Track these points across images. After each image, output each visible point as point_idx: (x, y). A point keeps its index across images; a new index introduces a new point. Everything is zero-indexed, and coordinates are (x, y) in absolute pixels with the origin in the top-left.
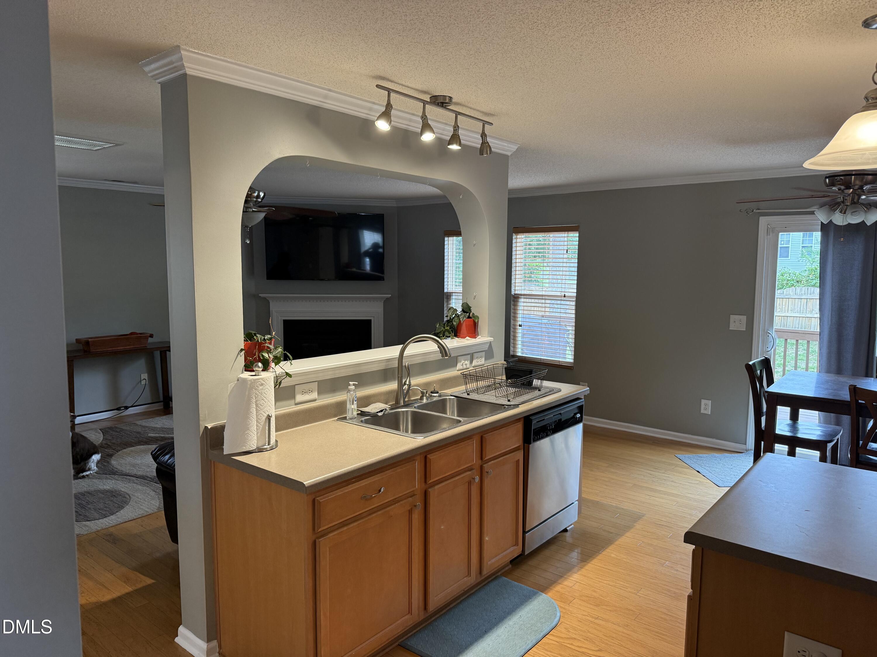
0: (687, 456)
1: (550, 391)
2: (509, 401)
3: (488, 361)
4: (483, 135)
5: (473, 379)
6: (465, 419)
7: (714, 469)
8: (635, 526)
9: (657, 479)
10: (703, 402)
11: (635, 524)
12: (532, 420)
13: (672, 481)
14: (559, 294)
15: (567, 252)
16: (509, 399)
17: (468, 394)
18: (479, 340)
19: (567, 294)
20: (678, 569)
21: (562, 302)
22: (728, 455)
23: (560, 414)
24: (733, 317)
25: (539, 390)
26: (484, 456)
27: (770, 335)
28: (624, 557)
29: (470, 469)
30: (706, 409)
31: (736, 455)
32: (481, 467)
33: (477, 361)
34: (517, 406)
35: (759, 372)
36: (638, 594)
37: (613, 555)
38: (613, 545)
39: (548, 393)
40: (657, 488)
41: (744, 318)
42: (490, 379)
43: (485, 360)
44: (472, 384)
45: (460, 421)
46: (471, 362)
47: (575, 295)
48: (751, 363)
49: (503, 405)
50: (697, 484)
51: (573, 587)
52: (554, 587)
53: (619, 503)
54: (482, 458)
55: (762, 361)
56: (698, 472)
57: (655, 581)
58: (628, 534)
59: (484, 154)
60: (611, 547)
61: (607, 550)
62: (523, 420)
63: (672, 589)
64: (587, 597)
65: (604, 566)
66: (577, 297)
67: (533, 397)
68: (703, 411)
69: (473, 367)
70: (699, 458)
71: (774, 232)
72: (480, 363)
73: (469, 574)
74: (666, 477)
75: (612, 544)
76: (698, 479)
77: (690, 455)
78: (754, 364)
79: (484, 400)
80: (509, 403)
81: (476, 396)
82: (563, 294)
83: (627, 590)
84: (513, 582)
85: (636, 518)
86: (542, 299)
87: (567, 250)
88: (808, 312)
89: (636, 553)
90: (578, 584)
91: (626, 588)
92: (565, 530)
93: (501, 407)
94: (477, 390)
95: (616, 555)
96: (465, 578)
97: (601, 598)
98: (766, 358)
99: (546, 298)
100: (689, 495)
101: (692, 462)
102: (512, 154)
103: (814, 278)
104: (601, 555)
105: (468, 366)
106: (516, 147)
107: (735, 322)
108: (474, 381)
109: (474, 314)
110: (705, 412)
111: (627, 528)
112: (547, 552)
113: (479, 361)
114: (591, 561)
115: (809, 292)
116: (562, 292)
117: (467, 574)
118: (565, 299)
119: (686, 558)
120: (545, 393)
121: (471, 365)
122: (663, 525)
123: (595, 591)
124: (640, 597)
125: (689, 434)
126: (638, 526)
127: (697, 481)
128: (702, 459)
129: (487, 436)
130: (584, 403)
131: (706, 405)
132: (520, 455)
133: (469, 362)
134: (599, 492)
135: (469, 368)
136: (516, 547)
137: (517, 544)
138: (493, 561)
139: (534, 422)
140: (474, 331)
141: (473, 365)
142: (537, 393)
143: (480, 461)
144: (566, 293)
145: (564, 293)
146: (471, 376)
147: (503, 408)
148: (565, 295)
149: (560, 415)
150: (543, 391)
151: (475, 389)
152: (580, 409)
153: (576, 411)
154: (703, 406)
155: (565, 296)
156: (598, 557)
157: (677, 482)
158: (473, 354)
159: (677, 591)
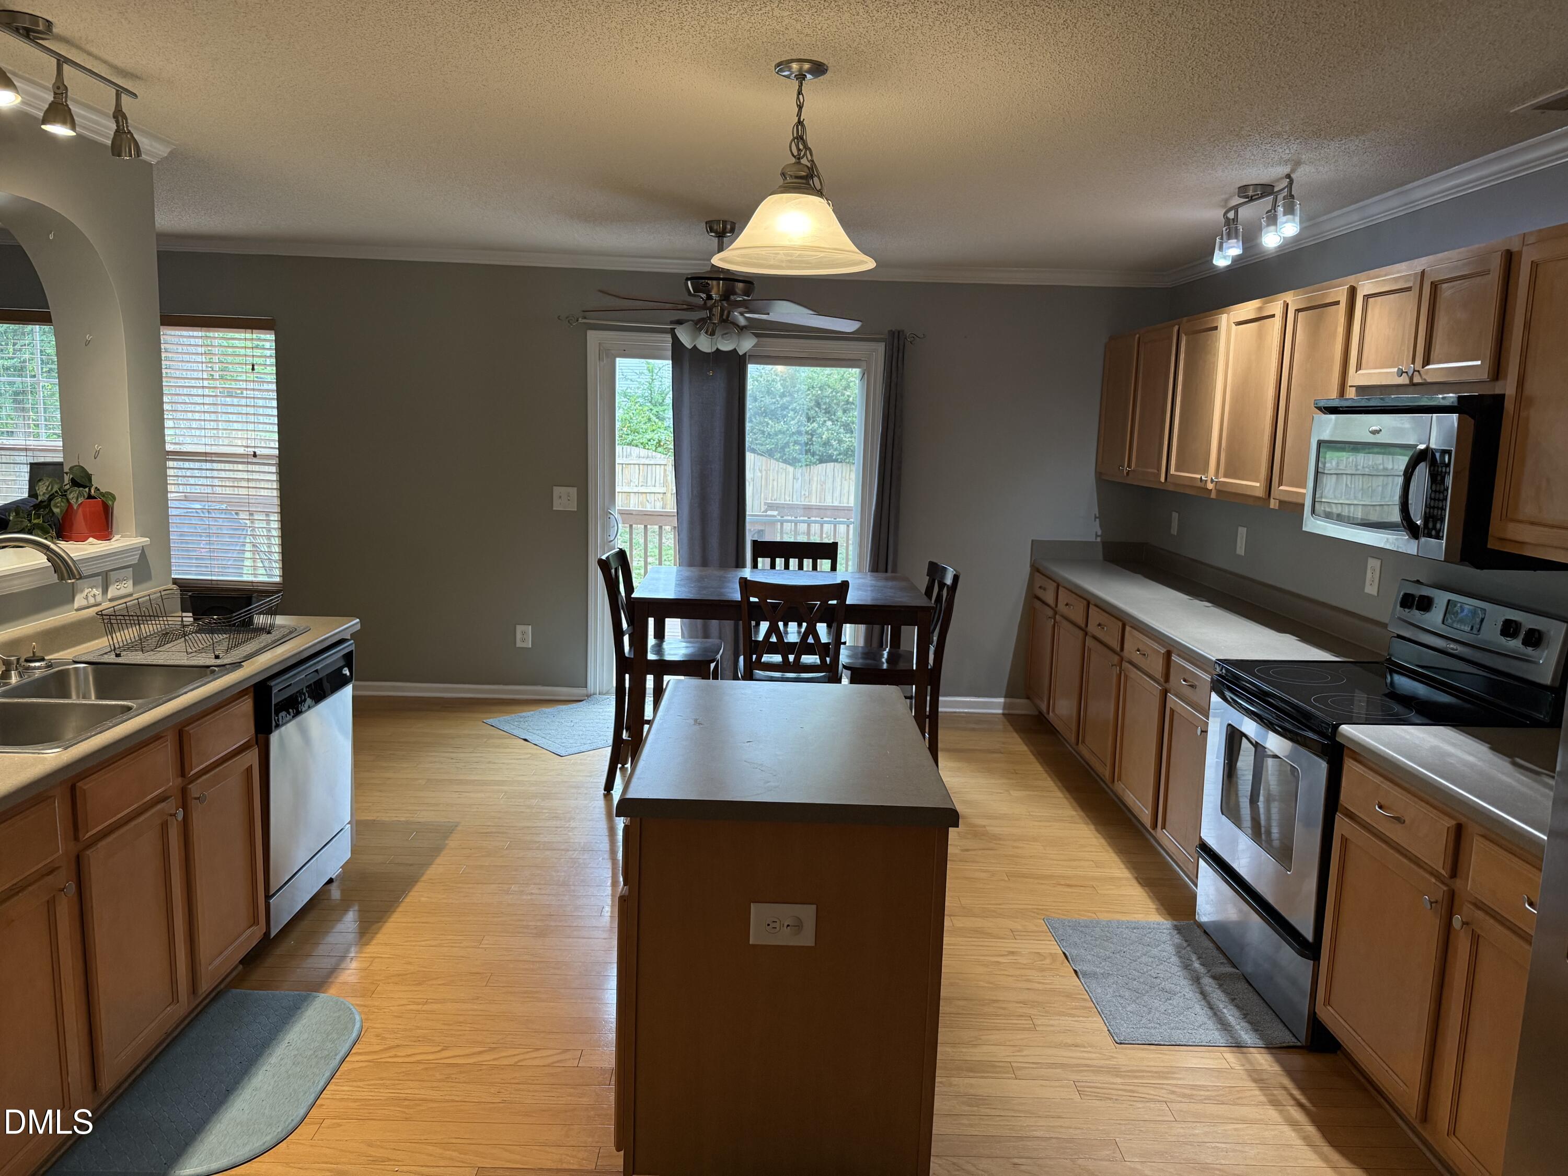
0: (504, 721)
1: (291, 632)
2: (217, 657)
3: (138, 587)
4: (119, 115)
5: (123, 622)
6: (140, 701)
7: (547, 732)
8: (447, 844)
9: (463, 764)
10: (520, 629)
11: (447, 842)
12: (271, 687)
13: (489, 762)
14: (241, 451)
15: (253, 369)
16: (217, 653)
17: (118, 655)
18: (117, 543)
19: (258, 453)
20: (533, 891)
21: (250, 467)
22: (564, 706)
23: (317, 671)
24: (557, 491)
25: (269, 633)
26: (187, 770)
27: (611, 516)
28: (444, 896)
29: (162, 799)
30: (523, 641)
31: (575, 705)
32: (184, 792)
33: (118, 587)
34: (237, 665)
35: (613, 571)
36: (481, 946)
37: (423, 899)
38: (419, 883)
39: (287, 635)
40: (468, 778)
41: (573, 491)
42: (161, 619)
43: (135, 584)
44: (122, 632)
45: (129, 708)
46: (105, 591)
47: (276, 452)
48: (604, 557)
49: (208, 667)
50: (528, 759)
51: (371, 968)
52: (336, 978)
53: (411, 815)
54: (183, 774)
55: (617, 553)
56: (526, 740)
57: (500, 919)
58: (438, 860)
59: (123, 154)
60: (419, 887)
61: (411, 894)
62: (252, 689)
63: (531, 923)
64: (399, 975)
65: (414, 920)
66: (280, 456)
67: (262, 645)
68: (519, 644)
69: (111, 600)
70: (522, 720)
71: (609, 357)
72: (123, 592)
73: (175, 998)
74: (477, 757)
75: (416, 882)
76: (530, 751)
77: (507, 717)
78: (608, 558)
79: (161, 662)
80: (219, 662)
81: (138, 657)
82: (251, 451)
83: (462, 945)
84: (256, 992)
85: (445, 832)
86: (206, 461)
87: (253, 366)
88: (624, 484)
89: (460, 885)
90: (376, 960)
91: (460, 943)
92: (331, 881)
93: (205, 672)
94: (140, 645)
95: (428, 897)
96: (168, 1009)
97: (424, 969)
98: (621, 549)
99: (213, 459)
100: (520, 778)
101: (512, 727)
102: (158, 162)
103: (629, 432)
104: (403, 905)
105: (99, 598)
106: (169, 150)
107: (560, 497)
108: (124, 625)
109: (98, 490)
110: (524, 645)
111: (436, 851)
112: (305, 924)
113: (122, 588)
114: (389, 917)
115: (625, 454)
116: (247, 447)
117: (171, 1000)
118: (255, 460)
119: (539, 872)
120: (284, 637)
121: (105, 597)
122: (491, 833)
123: (410, 963)
124: (485, 949)
125: (499, 684)
126: (452, 843)
127: (527, 754)
128: (527, 719)
129: (190, 729)
130: (353, 647)
131: (523, 633)
132: (252, 757)
133: (100, 590)
134: (370, 804)
135: (100, 604)
136: (254, 928)
137: (255, 922)
138: (217, 962)
139: (275, 691)
140: (103, 527)
141: (109, 597)
142: (265, 639)
143: (180, 780)
144: (256, 450)
145: (253, 450)
146: (118, 617)
147: (209, 672)
148: (255, 453)
149: (316, 673)
150: (275, 634)
151: (136, 641)
152: (348, 659)
153: (342, 663)
154: (519, 636)
155: (255, 455)
156: (400, 909)
157: (496, 761)
158: (107, 572)
159: (539, 924)
